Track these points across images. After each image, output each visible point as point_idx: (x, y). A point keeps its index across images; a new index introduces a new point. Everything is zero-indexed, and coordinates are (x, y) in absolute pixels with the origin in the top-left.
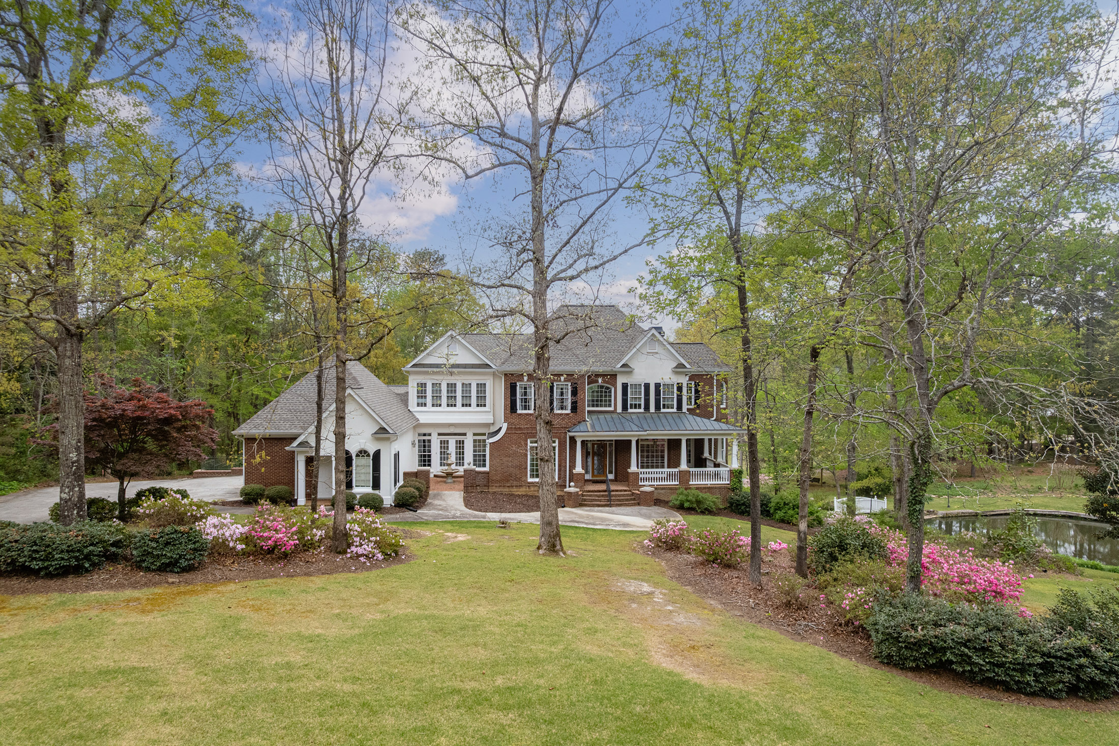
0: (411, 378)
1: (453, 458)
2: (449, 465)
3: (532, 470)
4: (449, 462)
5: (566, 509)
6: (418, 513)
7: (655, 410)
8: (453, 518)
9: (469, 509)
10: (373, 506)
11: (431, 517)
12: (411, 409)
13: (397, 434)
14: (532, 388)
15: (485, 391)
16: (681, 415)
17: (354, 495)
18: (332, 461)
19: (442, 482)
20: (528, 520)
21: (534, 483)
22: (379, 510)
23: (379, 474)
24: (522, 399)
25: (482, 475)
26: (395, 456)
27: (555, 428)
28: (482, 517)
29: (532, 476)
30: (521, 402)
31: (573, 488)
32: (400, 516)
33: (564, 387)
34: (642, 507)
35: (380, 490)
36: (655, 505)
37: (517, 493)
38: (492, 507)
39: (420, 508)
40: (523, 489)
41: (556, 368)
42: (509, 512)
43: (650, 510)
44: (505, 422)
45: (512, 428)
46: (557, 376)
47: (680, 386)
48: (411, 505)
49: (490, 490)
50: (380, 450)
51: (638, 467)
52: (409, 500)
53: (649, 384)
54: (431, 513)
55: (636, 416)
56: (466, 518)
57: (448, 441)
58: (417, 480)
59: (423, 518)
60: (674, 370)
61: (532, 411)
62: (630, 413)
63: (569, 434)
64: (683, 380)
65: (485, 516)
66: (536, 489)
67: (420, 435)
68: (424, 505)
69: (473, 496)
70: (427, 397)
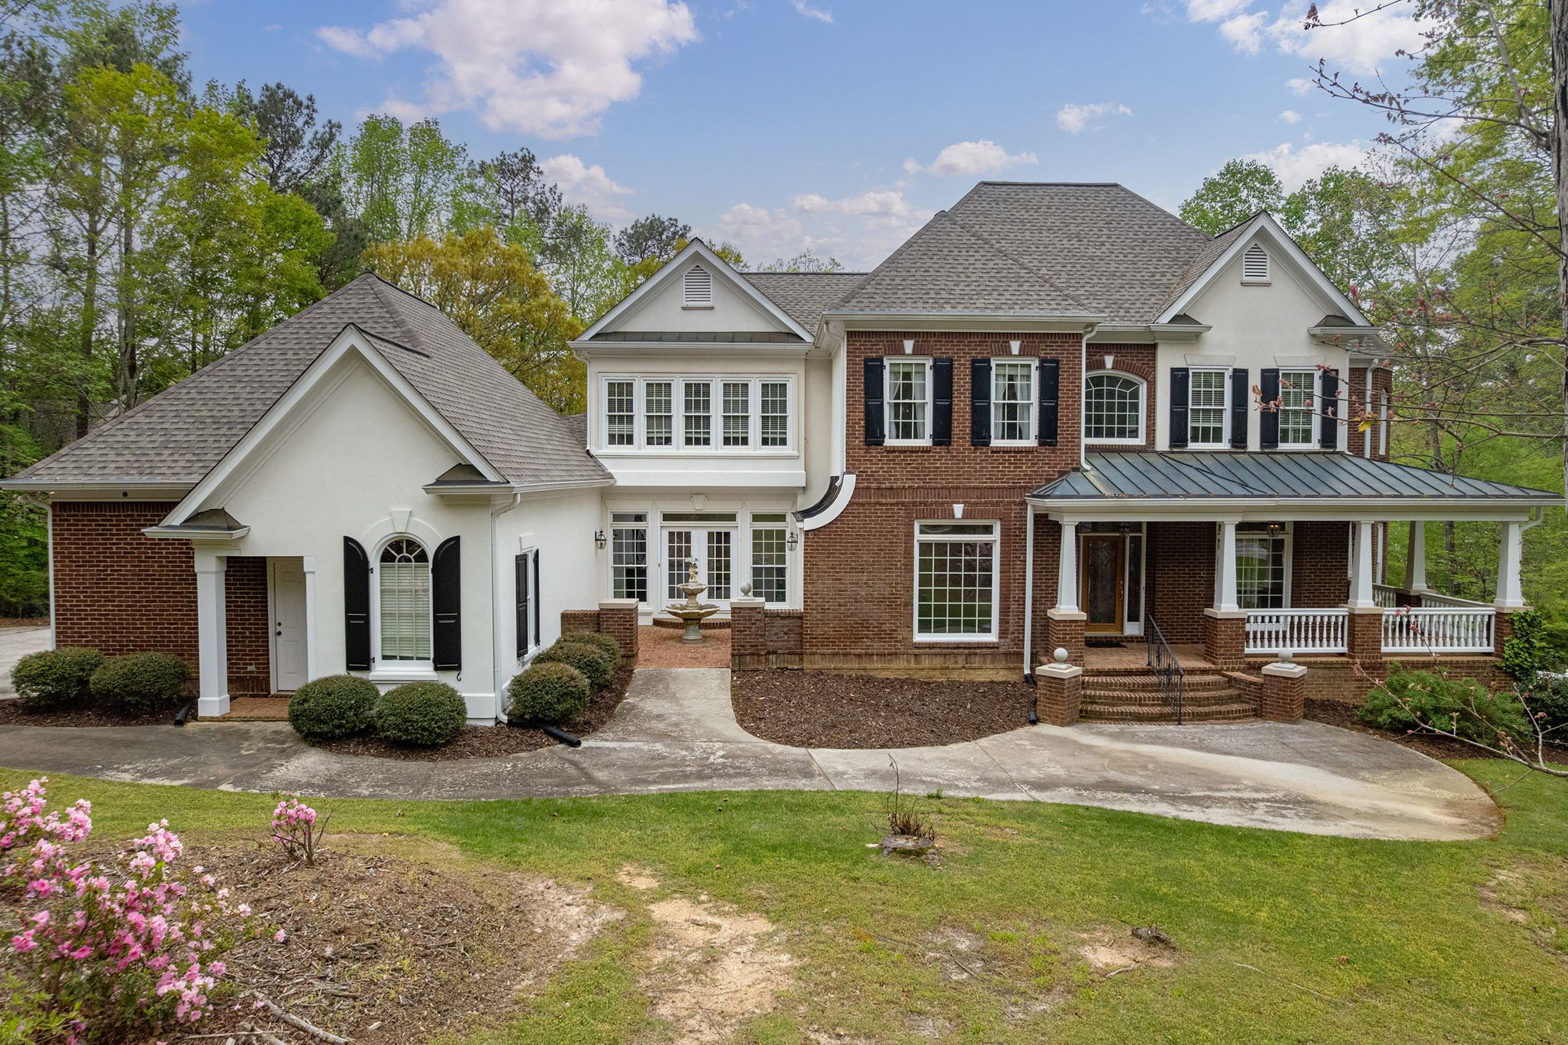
0: (592, 370)
1: (701, 577)
2: (692, 594)
3: (924, 611)
4: (692, 586)
5: (1045, 729)
6: (583, 753)
7: (1262, 446)
8: (700, 776)
9: (754, 734)
10: (424, 729)
11: (623, 776)
12: (593, 452)
13: (512, 484)
14: (929, 374)
15: (784, 403)
16: (1336, 458)
17: (370, 687)
18: (305, 574)
19: (670, 642)
20: (957, 779)
21: (932, 646)
22: (448, 743)
23: (458, 618)
24: (897, 405)
25: (779, 622)
26: (521, 561)
27: (991, 488)
28: (807, 772)
29: (924, 627)
30: (897, 416)
31: (1064, 666)
32: (514, 766)
33: (1019, 372)
34: (1272, 724)
35: (459, 668)
36: (1305, 717)
37: (882, 675)
38: (825, 727)
39: (595, 729)
40: (901, 663)
41: (1000, 313)
42: (882, 747)
43: (1308, 734)
44: (848, 472)
45: (868, 488)
46: (999, 340)
47: (1330, 381)
48: (564, 719)
49: (806, 665)
50: (457, 539)
51: (1243, 602)
52: (559, 702)
53: (1245, 372)
54: (625, 755)
55: (1208, 461)
56: (745, 775)
57: (688, 535)
58: (597, 635)
59: (591, 780)
60: (1318, 331)
61: (926, 442)
62: (1193, 453)
63: (1033, 506)
64: (1341, 363)
65: (808, 763)
66: (938, 662)
67: (617, 517)
68: (611, 716)
69: (758, 683)
70: (635, 420)
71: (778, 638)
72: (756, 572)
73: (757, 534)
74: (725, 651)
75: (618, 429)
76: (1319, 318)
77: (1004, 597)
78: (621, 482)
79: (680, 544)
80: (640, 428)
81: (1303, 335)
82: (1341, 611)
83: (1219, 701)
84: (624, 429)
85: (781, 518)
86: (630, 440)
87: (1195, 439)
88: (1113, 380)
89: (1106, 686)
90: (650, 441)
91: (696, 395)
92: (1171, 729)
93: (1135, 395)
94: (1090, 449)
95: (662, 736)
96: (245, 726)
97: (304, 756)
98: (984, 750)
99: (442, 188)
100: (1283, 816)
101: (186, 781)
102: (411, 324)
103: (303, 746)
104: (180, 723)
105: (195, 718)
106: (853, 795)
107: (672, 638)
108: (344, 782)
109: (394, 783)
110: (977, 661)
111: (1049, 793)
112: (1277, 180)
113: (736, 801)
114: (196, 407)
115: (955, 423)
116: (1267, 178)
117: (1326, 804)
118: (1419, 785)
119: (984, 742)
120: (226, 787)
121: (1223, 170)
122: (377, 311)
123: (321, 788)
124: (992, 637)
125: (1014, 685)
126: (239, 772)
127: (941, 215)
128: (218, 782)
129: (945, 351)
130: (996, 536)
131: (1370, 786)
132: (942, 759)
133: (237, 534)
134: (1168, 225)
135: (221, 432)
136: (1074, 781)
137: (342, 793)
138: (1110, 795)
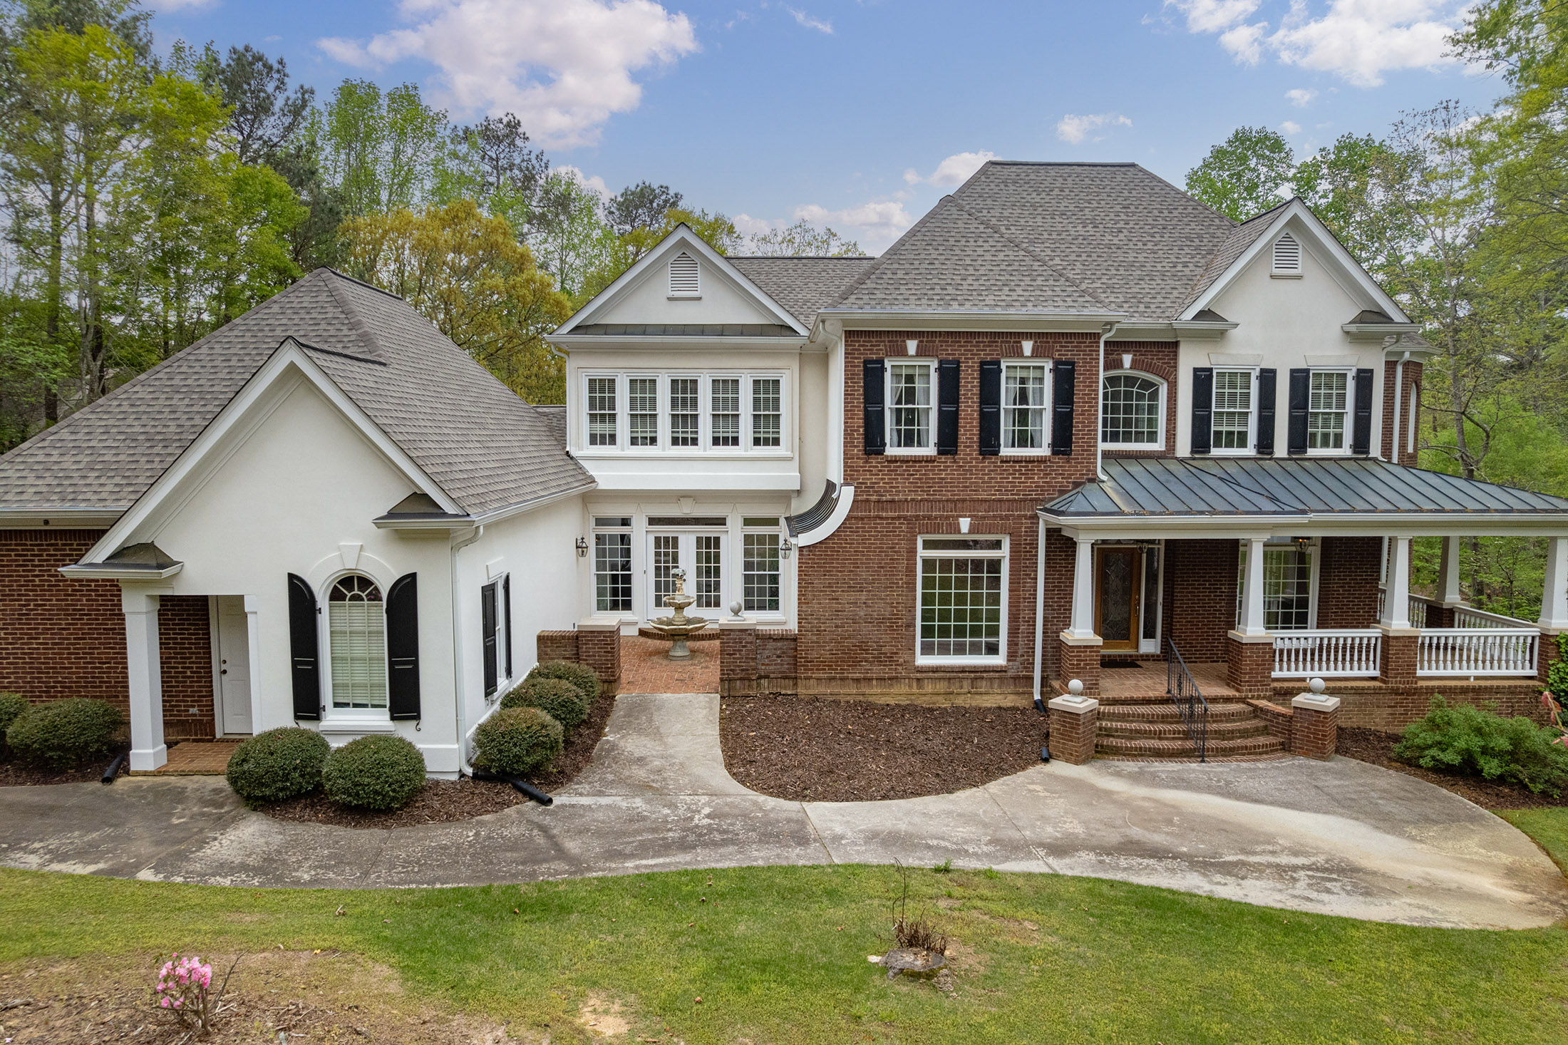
0: (571, 365)
1: (689, 588)
2: (680, 608)
3: (927, 631)
4: (679, 599)
5: (1059, 768)
6: (553, 813)
7: (1289, 452)
8: (683, 846)
9: (743, 783)
10: (376, 792)
11: (597, 847)
12: (573, 453)
13: (473, 517)
14: (934, 377)
15: (777, 400)
16: (1370, 465)
17: (318, 742)
18: (245, 615)
19: (655, 659)
20: (966, 842)
21: (935, 670)
22: (406, 804)
23: (416, 664)
24: (899, 411)
25: (771, 644)
26: (488, 593)
27: (1000, 501)
28: (800, 837)
29: (927, 650)
30: (898, 422)
31: (1079, 699)
32: (477, 834)
33: (1032, 374)
34: (1301, 760)
35: (418, 717)
36: (1337, 751)
37: (882, 701)
38: (821, 773)
39: (570, 779)
40: (903, 688)
41: (1012, 311)
42: (884, 798)
43: (1341, 774)
44: (846, 484)
45: (867, 501)
46: (1009, 340)
47: (1364, 378)
48: (536, 770)
49: (801, 691)
50: (413, 576)
51: (1270, 622)
52: (528, 754)
53: (1273, 372)
54: (600, 816)
55: (1232, 469)
56: (732, 842)
57: (675, 539)
58: (575, 666)
59: (561, 854)
60: (1353, 328)
61: (930, 450)
62: (1216, 459)
63: (1046, 522)
64: (1375, 361)
65: (802, 823)
66: (941, 687)
67: (600, 522)
68: (588, 760)
69: (749, 713)
70: (618, 418)
71: (769, 661)
72: (748, 579)
73: (748, 539)
74: (712, 672)
75: (599, 428)
76: (1354, 313)
77: (1013, 618)
78: (603, 485)
79: (666, 551)
80: (623, 427)
81: (1336, 332)
82: (1374, 632)
83: (1245, 734)
84: (605, 428)
85: (774, 522)
86: (613, 439)
87: (1218, 445)
88: (1130, 381)
89: (1123, 717)
90: (634, 441)
91: (684, 390)
92: (1193, 768)
93: (1154, 396)
94: (1107, 455)
95: (642, 788)
96: (182, 782)
97: (242, 825)
98: (993, 798)
99: (422, 156)
100: (1328, 891)
101: (101, 866)
102: (369, 325)
103: (243, 810)
104: (108, 780)
105: (127, 772)
106: (853, 871)
107: (657, 652)
108: (284, 862)
109: (339, 861)
110: (983, 686)
111: (1067, 860)
112: (1287, 147)
113: (722, 885)
114: (128, 422)
115: (962, 431)
116: (1277, 145)
117: (1374, 873)
118: (1472, 845)
119: (994, 787)
120: (146, 875)
121: (1231, 137)
122: (331, 312)
123: (257, 871)
124: (999, 660)
125: (1023, 711)
126: (164, 851)
127: (947, 201)
128: (138, 867)
129: (951, 352)
130: (1005, 552)
131: (1419, 846)
132: (949, 813)
133: (166, 572)
134: (1190, 210)
135: (155, 451)
136: (1094, 842)
137: (279, 879)
138: (1136, 861)
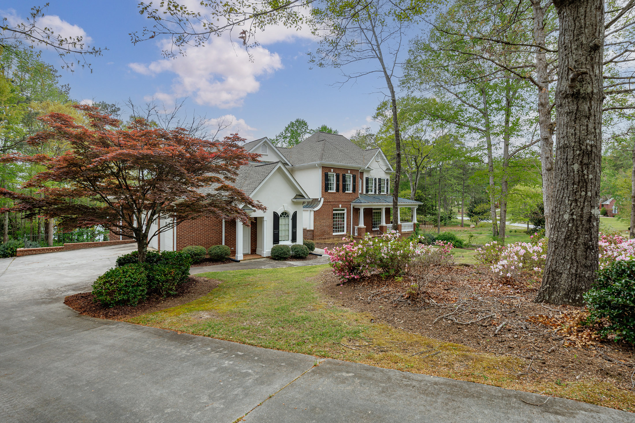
3: (334, 228)
7: (378, 193)
14: (335, 177)
21: (336, 235)
23: (296, 230)
24: (329, 183)
27: (345, 201)
29: (334, 232)
30: (329, 185)
31: (370, 236)
33: (350, 177)
35: (296, 241)
37: (328, 243)
40: (331, 240)
41: (347, 164)
44: (322, 197)
45: (325, 201)
46: (346, 170)
47: (387, 180)
50: (296, 212)
51: (386, 223)
53: (376, 179)
55: (371, 196)
60: (386, 171)
61: (335, 191)
62: (369, 194)
63: (353, 205)
64: (389, 177)
66: (337, 239)
76: (386, 168)
81: (384, 172)
87: (369, 191)
94: (359, 193)
115: (340, 187)
124: (345, 233)
129: (338, 172)
130: (345, 211)
